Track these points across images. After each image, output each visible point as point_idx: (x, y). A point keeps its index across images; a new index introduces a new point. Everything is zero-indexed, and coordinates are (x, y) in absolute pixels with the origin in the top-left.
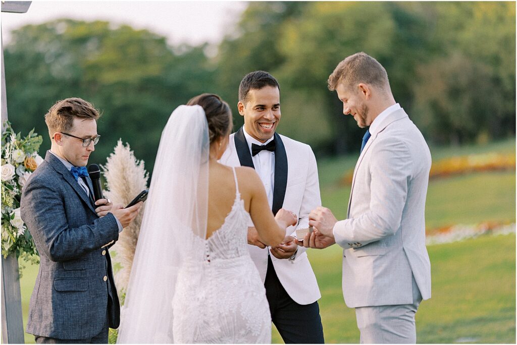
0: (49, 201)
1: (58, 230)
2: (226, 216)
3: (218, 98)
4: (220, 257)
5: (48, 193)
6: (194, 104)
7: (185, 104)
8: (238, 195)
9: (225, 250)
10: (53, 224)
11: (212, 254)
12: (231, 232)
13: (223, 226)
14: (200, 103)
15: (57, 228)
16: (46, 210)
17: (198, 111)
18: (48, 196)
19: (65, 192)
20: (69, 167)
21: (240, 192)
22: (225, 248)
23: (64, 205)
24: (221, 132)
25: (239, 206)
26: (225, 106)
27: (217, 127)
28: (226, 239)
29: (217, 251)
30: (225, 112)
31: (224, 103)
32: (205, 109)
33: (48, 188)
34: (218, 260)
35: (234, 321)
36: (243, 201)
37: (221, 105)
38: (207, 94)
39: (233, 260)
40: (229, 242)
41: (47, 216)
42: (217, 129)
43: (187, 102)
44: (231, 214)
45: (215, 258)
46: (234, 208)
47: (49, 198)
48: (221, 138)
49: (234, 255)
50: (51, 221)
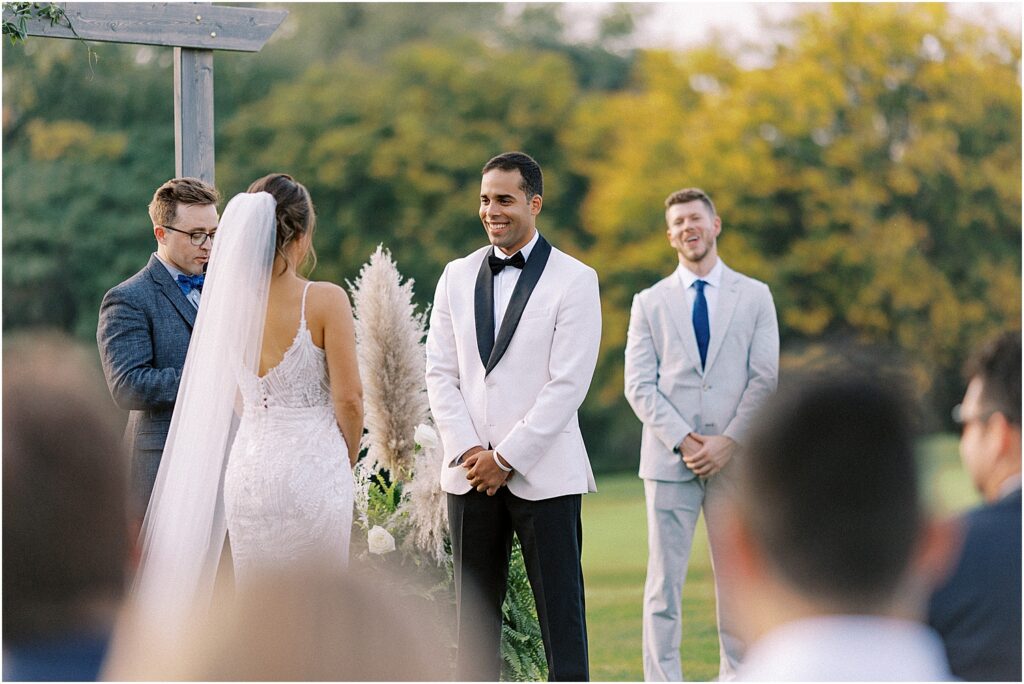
0: (126, 322)
1: (127, 366)
2: (286, 351)
3: (290, 179)
4: (280, 404)
5: (126, 312)
6: (258, 190)
7: (245, 192)
8: (303, 322)
9: (286, 396)
10: (123, 356)
11: (270, 399)
12: (292, 373)
13: (281, 363)
14: (268, 188)
15: (126, 362)
16: (118, 336)
17: (265, 201)
18: (124, 316)
19: (154, 310)
20: (175, 274)
21: (306, 318)
22: (286, 392)
23: (151, 331)
24: (300, 226)
25: (304, 336)
26: (302, 190)
27: (296, 220)
28: (288, 381)
29: (276, 395)
30: (303, 198)
31: (300, 185)
32: (276, 197)
33: (127, 304)
34: (277, 407)
35: (278, 491)
36: (309, 331)
37: (296, 189)
38: (274, 175)
39: (299, 410)
40: (291, 386)
41: (118, 344)
42: (296, 224)
43: (247, 188)
44: (293, 349)
45: (274, 404)
46: (296, 340)
47: (127, 318)
48: (301, 234)
49: (300, 404)
50: (120, 352)
